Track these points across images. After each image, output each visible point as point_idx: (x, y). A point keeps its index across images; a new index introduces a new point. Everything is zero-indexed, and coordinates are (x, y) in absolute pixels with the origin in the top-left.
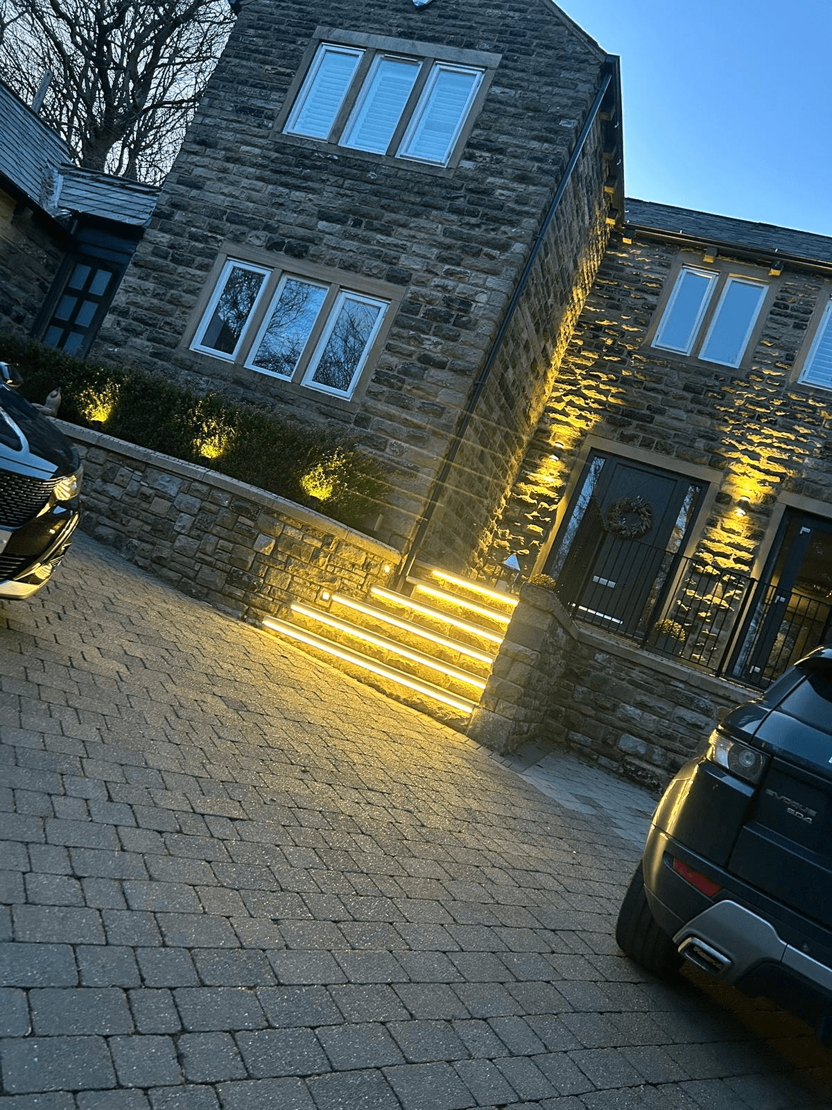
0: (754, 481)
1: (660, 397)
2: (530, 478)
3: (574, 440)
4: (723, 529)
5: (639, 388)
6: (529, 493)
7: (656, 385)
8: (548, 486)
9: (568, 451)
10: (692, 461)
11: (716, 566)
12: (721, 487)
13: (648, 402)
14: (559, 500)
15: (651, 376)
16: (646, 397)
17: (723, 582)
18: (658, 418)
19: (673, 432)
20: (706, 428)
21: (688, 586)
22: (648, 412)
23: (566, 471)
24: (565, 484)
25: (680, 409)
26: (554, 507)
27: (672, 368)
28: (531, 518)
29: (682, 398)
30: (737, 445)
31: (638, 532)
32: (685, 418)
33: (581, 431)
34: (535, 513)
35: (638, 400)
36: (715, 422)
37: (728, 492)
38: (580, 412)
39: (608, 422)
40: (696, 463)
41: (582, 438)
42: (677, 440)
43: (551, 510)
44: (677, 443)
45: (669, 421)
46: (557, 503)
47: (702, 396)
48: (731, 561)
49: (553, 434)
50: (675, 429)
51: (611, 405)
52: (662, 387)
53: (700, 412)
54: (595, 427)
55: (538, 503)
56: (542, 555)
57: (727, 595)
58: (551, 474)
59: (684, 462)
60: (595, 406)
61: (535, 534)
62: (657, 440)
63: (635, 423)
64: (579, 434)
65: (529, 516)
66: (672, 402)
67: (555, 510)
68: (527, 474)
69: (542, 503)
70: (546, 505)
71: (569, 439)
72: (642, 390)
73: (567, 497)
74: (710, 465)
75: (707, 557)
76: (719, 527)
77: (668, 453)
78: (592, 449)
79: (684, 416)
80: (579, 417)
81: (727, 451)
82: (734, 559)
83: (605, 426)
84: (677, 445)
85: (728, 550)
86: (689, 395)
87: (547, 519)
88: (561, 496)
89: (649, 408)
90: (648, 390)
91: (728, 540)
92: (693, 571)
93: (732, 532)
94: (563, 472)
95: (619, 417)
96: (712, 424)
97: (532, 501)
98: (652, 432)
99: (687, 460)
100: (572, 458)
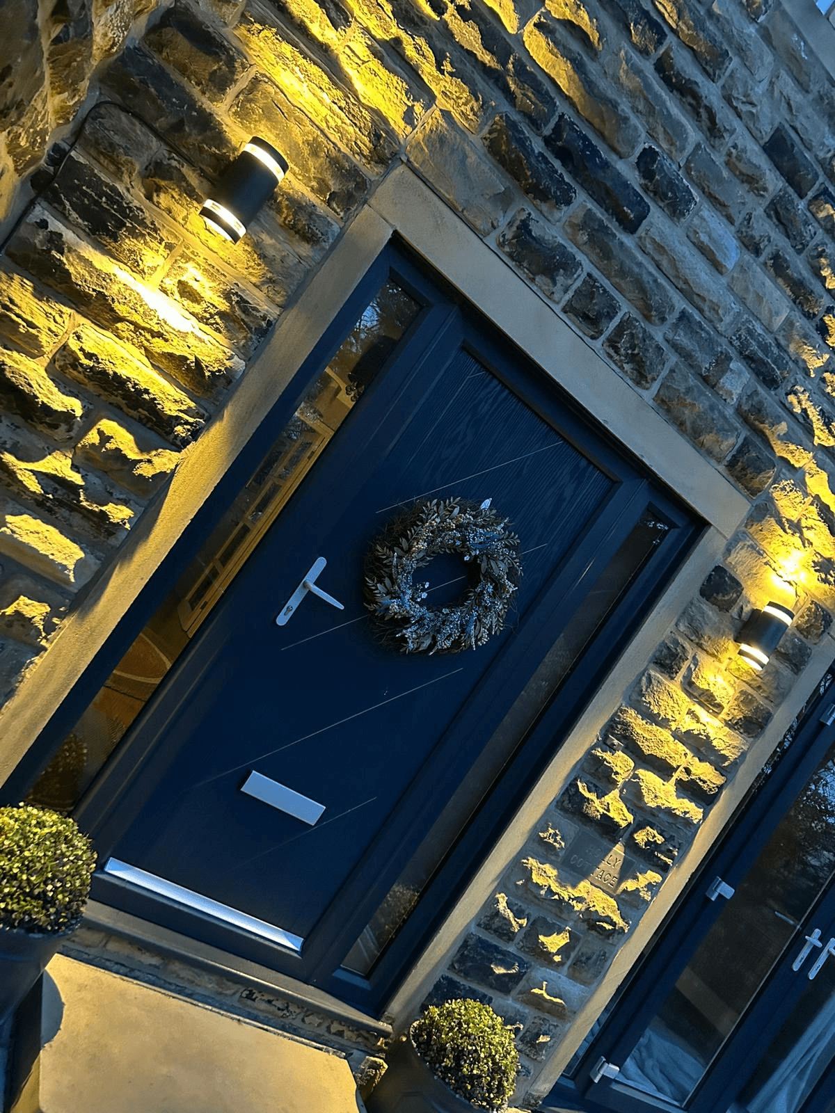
0: (807, 556)
1: (694, 135)
2: (75, 270)
3: (337, 164)
4: (689, 686)
5: (644, 52)
6: (49, 346)
7: (699, 78)
8: (158, 346)
9: (298, 206)
10: (694, 434)
11: (633, 795)
12: (728, 551)
13: (651, 135)
14: (195, 434)
15: (699, 25)
16: (652, 110)
17: (631, 846)
18: (657, 218)
19: (680, 303)
20: (768, 330)
21: (544, 851)
22: (634, 178)
23: (262, 303)
24: (238, 364)
25: (730, 220)
26: (164, 460)
27: (766, 35)
28: (33, 485)
29: (752, 181)
30: (817, 424)
31: (456, 644)
32: (730, 265)
33: (379, 129)
34: (59, 464)
35: (625, 107)
36: (800, 322)
37: (740, 573)
38: (396, 31)
39: (493, 148)
40: (699, 446)
41: (371, 171)
42: (682, 338)
43: (146, 471)
44: (676, 347)
45: (685, 252)
46: (179, 445)
47: (802, 205)
48: (671, 786)
49: (243, 79)
50: (688, 293)
51: (529, 74)
52: (711, 92)
53: (778, 266)
54: (438, 141)
55: (90, 419)
56: (51, 670)
57: (630, 885)
58: (186, 291)
59: (671, 432)
60: (468, 35)
61: (38, 568)
62: (625, 308)
63: (582, 201)
64: (365, 143)
65: (26, 473)
66: (720, 180)
67: (164, 480)
68: (56, 241)
69: (108, 426)
70: (123, 440)
71: (315, 149)
72: (648, 67)
73: (236, 429)
74: (731, 465)
75: (620, 763)
76: (679, 677)
77: (641, 376)
78: (397, 240)
79: (732, 255)
80: (389, 53)
81: (787, 438)
82: (679, 783)
83: (477, 156)
84: (673, 359)
85: (678, 755)
86: (774, 182)
87: (119, 513)
88: (208, 415)
89: (647, 160)
90: (667, 80)
91: (687, 724)
92: (570, 802)
93: (707, 700)
94: (243, 303)
95: (538, 146)
96: (789, 323)
97: (60, 401)
98: (623, 273)
99: (680, 425)
100: (305, 249)
